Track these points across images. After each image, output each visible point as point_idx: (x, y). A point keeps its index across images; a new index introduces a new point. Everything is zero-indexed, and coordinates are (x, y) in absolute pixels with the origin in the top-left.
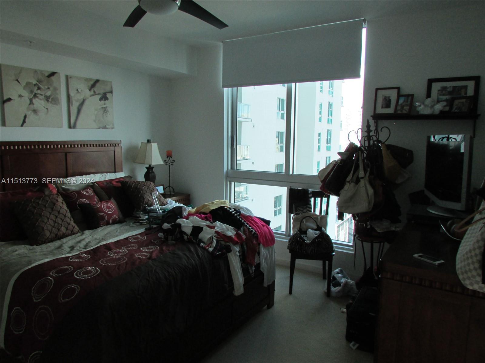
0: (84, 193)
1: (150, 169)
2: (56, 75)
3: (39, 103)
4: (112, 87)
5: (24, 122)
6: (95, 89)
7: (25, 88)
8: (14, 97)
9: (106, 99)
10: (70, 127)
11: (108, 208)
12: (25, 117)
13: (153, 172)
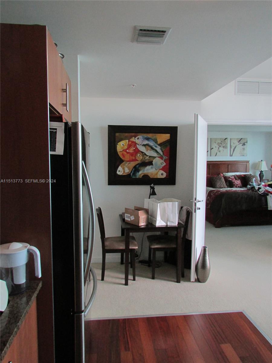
0: (231, 177)
1: (261, 172)
2: (227, 139)
3: (221, 149)
4: (247, 140)
5: (216, 155)
6: (240, 142)
7: (217, 144)
8: (214, 147)
9: (245, 145)
10: (230, 156)
11: (237, 182)
12: (216, 153)
13: (263, 174)
